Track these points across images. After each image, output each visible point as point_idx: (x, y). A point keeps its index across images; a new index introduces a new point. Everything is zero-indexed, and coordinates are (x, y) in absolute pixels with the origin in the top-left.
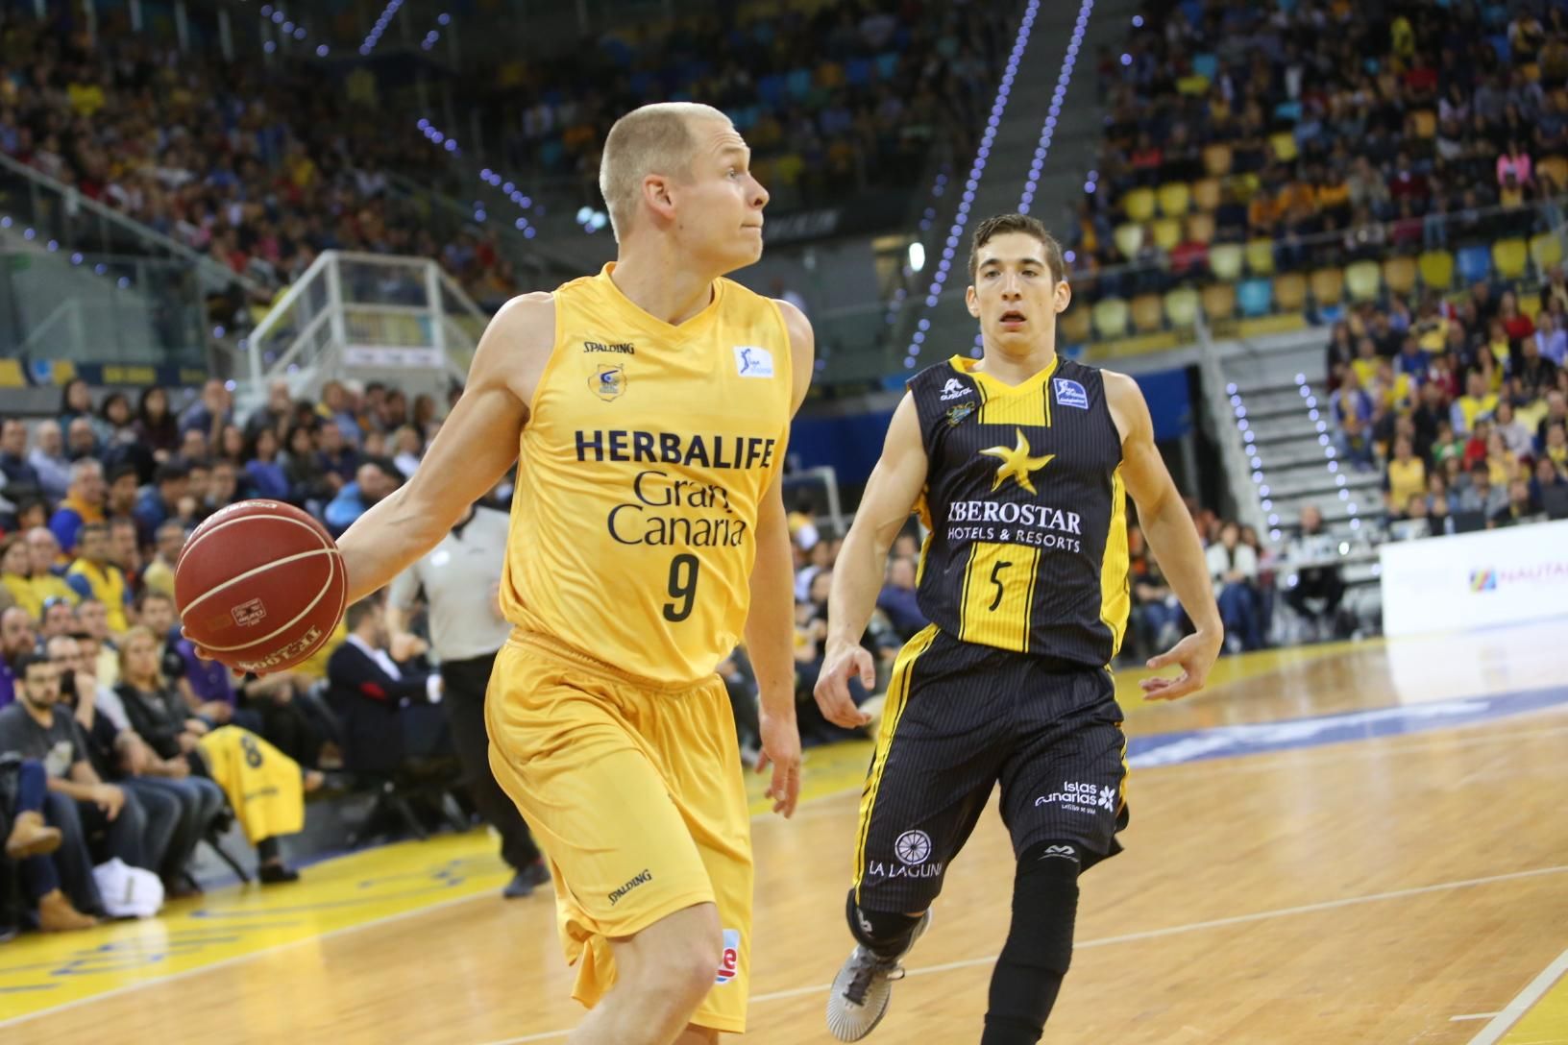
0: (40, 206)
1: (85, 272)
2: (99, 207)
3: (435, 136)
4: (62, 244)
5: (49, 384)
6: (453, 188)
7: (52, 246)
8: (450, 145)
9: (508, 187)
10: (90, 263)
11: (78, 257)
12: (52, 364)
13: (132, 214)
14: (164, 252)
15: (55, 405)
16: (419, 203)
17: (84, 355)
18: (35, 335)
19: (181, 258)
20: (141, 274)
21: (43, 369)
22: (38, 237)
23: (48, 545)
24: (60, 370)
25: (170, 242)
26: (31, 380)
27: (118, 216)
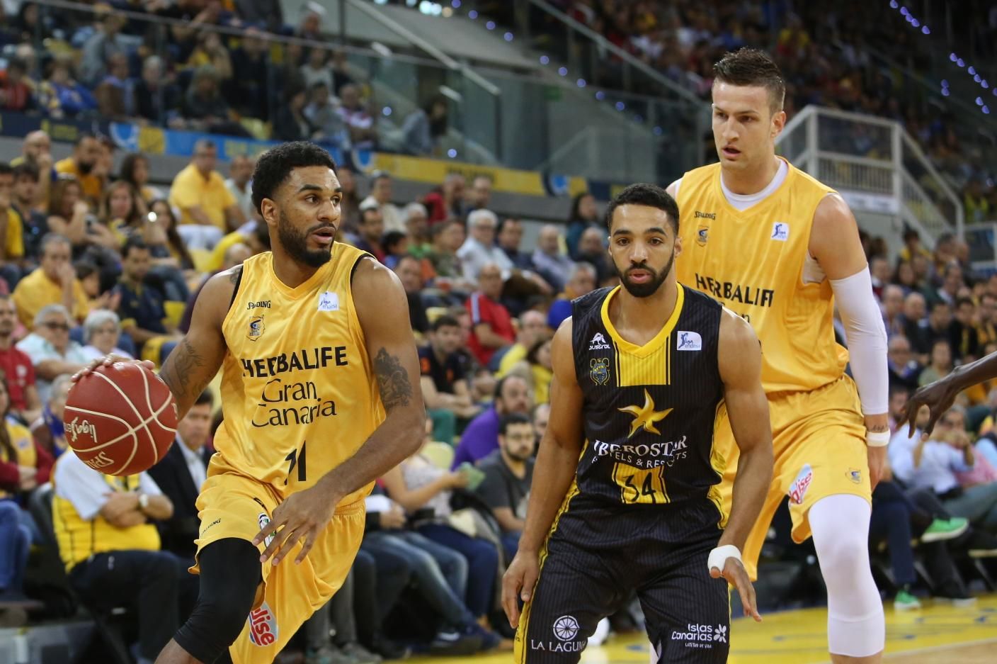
0: (574, 49)
1: (606, 107)
2: (623, 54)
3: (914, 23)
4: (589, 81)
5: (565, 195)
6: (922, 64)
7: (581, 83)
8: (925, 30)
9: (971, 71)
10: (612, 100)
11: (599, 94)
12: (568, 179)
13: (653, 63)
14: (673, 96)
15: (566, 213)
16: (892, 75)
17: (597, 175)
18: (556, 156)
19: (688, 101)
20: (651, 111)
21: (560, 183)
22: (570, 75)
23: (540, 325)
24: (575, 185)
25: (679, 89)
26: (549, 191)
27: (640, 64)
